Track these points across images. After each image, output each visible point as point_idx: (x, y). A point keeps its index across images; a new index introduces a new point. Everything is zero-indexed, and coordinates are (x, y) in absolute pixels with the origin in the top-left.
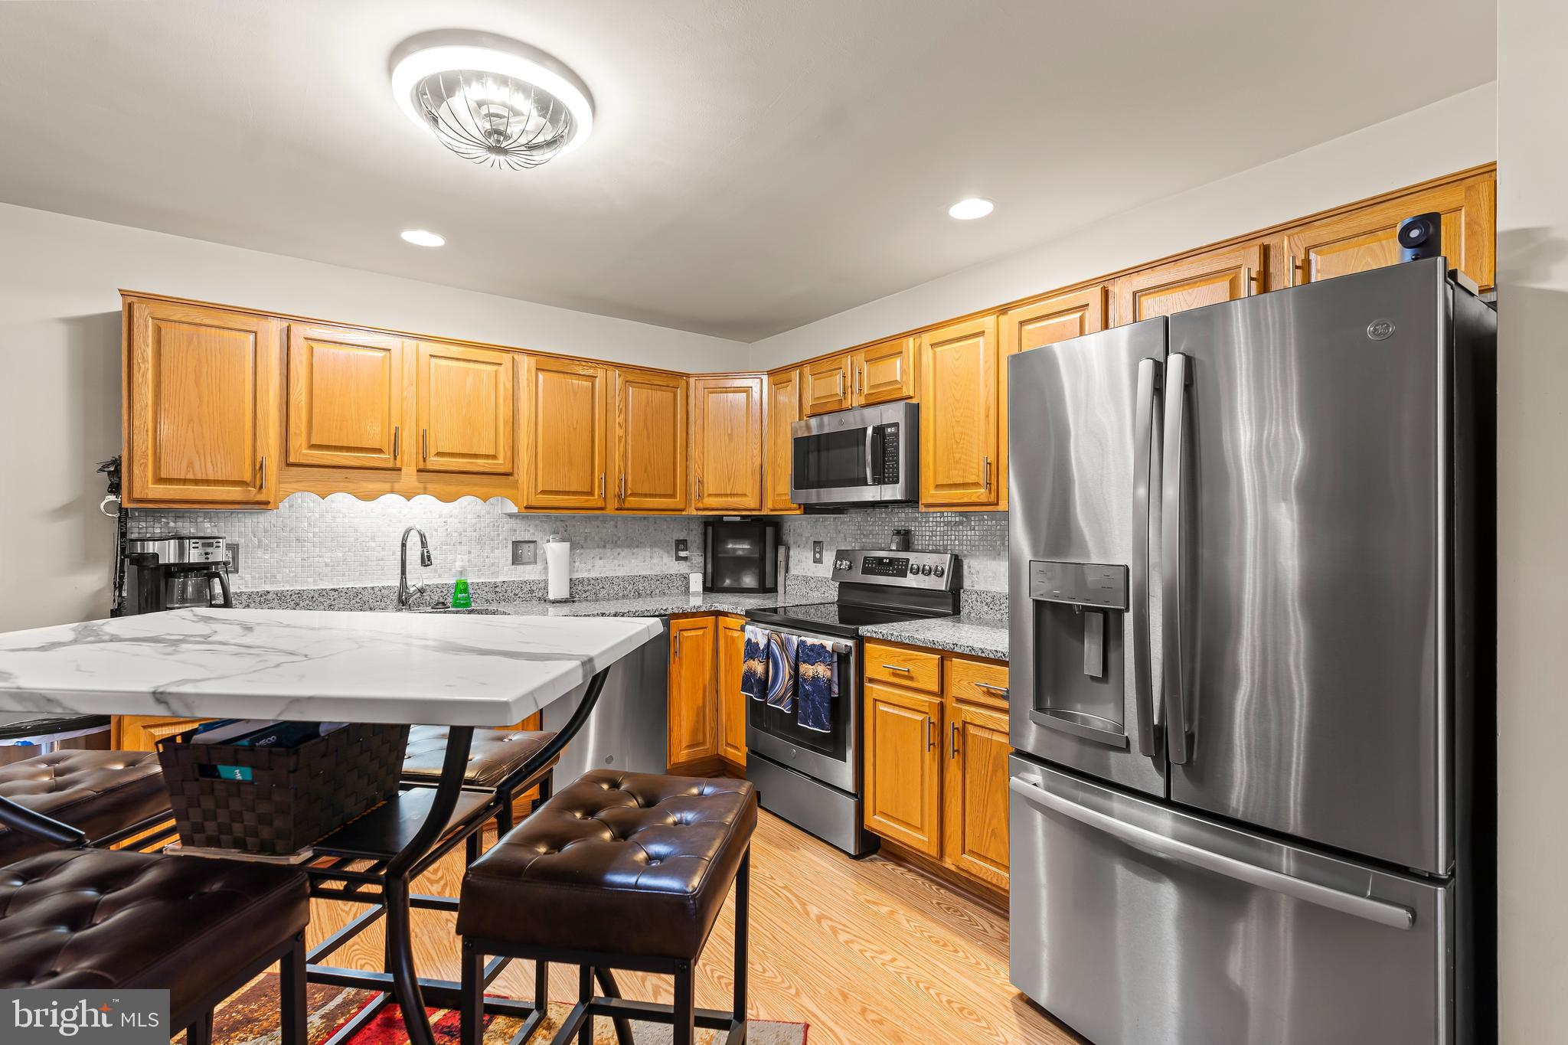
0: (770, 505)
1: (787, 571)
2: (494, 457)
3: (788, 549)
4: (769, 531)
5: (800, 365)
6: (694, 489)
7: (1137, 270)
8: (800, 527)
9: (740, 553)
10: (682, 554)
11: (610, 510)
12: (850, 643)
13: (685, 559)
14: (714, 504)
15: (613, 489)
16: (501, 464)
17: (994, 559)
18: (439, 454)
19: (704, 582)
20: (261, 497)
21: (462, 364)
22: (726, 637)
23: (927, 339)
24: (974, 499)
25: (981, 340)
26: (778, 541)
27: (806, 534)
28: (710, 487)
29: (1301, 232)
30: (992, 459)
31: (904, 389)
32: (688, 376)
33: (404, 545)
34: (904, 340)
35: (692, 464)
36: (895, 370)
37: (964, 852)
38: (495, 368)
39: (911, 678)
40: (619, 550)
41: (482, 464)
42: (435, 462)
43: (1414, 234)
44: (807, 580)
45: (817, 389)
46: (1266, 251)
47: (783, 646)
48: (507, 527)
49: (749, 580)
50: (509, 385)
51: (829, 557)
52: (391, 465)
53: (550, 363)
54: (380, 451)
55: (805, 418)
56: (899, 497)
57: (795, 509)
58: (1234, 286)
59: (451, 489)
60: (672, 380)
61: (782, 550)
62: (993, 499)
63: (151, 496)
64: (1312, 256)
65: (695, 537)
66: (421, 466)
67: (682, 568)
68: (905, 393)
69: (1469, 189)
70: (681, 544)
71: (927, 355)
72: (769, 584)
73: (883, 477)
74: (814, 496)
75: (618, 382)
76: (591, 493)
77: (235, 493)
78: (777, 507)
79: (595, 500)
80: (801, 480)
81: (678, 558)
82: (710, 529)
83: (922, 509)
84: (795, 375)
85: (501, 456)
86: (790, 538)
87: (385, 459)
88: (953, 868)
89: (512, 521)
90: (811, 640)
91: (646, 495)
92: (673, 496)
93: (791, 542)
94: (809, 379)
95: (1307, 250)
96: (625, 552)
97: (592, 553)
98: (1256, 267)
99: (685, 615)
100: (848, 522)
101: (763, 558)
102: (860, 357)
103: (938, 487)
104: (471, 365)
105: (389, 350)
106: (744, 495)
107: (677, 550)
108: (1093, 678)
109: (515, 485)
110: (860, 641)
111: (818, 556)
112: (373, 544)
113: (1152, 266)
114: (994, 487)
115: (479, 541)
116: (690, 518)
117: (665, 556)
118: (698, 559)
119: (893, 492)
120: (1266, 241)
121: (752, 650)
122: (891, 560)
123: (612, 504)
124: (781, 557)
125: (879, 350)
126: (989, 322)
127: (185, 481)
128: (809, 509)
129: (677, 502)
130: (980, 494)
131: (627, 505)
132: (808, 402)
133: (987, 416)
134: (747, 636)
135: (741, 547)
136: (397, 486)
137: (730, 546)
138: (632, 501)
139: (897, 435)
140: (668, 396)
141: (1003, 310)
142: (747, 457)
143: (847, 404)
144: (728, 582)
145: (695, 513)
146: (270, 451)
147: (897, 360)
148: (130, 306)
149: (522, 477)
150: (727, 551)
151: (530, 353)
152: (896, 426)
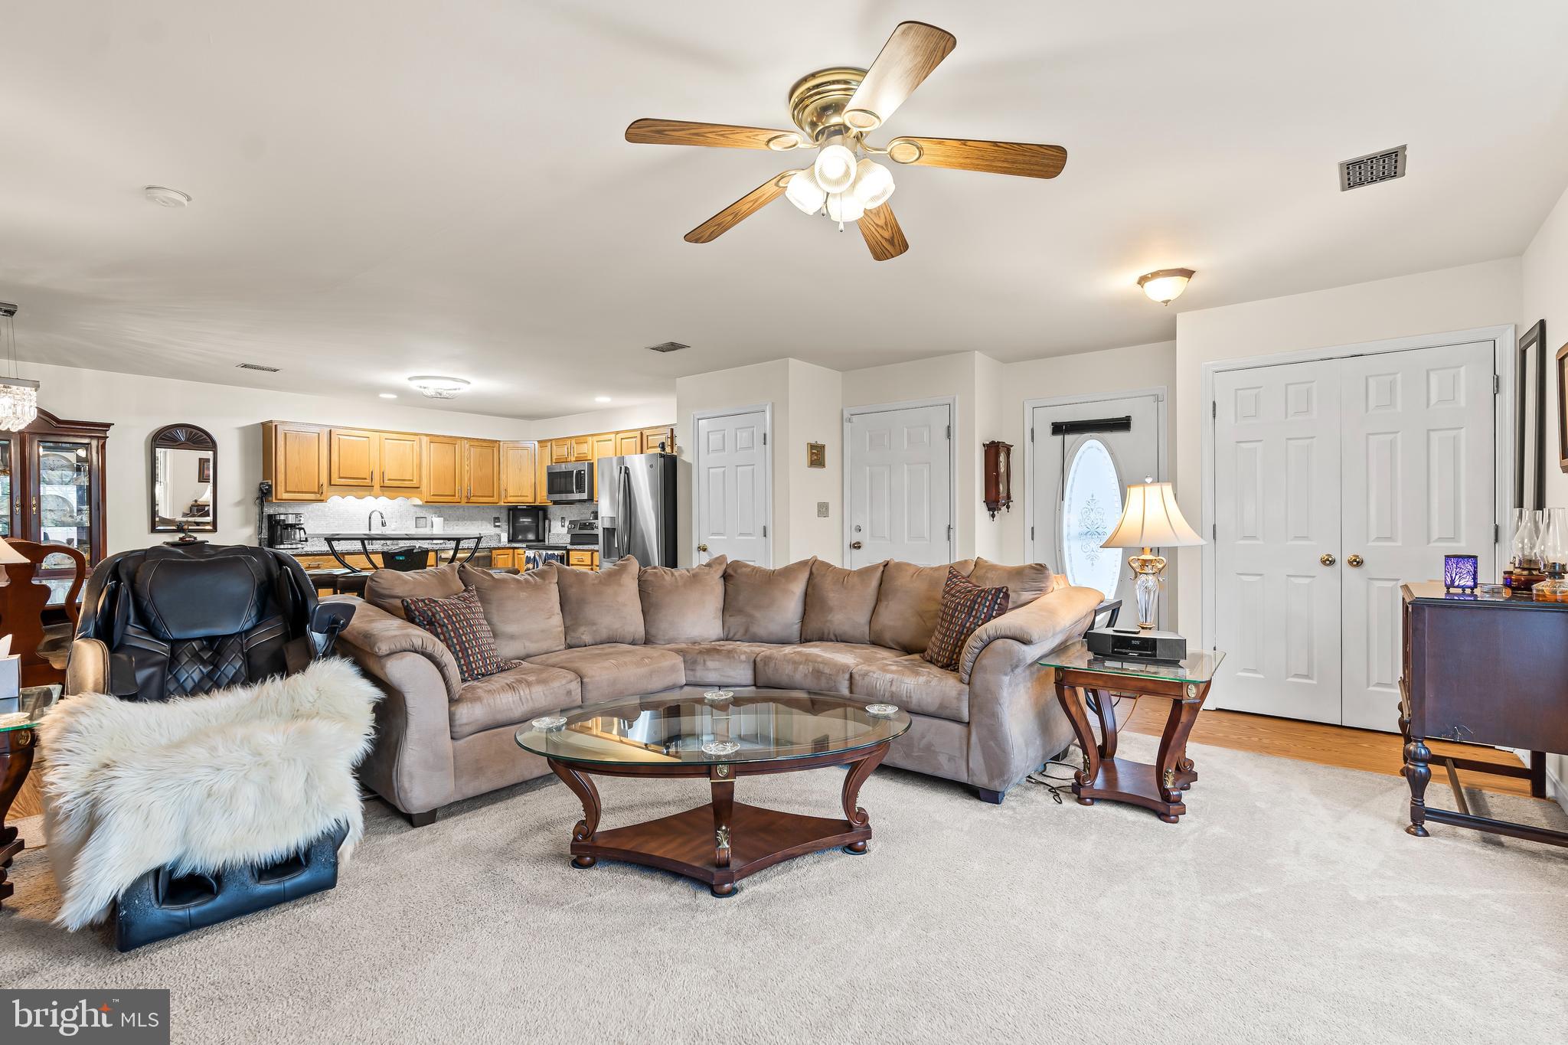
0: (539, 501)
1: (550, 531)
2: (412, 480)
3: (550, 521)
4: (541, 513)
5: (551, 440)
6: (503, 493)
8: (555, 511)
9: (526, 523)
10: (497, 524)
11: (463, 503)
12: (564, 552)
13: (499, 526)
14: (512, 500)
15: (465, 494)
16: (415, 483)
18: (389, 480)
19: (508, 538)
20: (322, 498)
21: (398, 442)
22: (518, 558)
23: (595, 438)
25: (610, 442)
26: (545, 517)
27: (558, 514)
28: (511, 492)
31: (588, 456)
32: (499, 442)
33: (370, 518)
34: (590, 437)
35: (502, 482)
36: (584, 449)
38: (412, 442)
39: (583, 561)
40: (466, 522)
41: (407, 484)
42: (387, 483)
43: (662, 446)
44: (558, 535)
45: (556, 452)
47: (540, 556)
48: (413, 511)
49: (531, 536)
50: (418, 450)
51: (567, 523)
52: (370, 485)
53: (434, 439)
54: (365, 479)
55: (553, 464)
56: (586, 498)
57: (550, 503)
59: (393, 494)
60: (493, 444)
61: (547, 522)
63: (284, 498)
65: (504, 516)
66: (382, 485)
67: (497, 531)
68: (588, 458)
70: (497, 519)
71: (596, 444)
72: (541, 538)
73: (580, 489)
74: (557, 497)
75: (467, 446)
76: (454, 496)
77: (312, 496)
78: (542, 502)
79: (456, 499)
80: (551, 490)
81: (496, 526)
82: (511, 512)
83: (595, 503)
84: (549, 444)
85: (415, 480)
86: (550, 516)
87: (368, 482)
89: (415, 508)
90: (550, 552)
91: (479, 496)
92: (493, 496)
93: (551, 518)
94: (554, 447)
96: (468, 523)
97: (453, 523)
99: (499, 548)
100: (575, 508)
101: (537, 526)
102: (573, 441)
104: (401, 443)
105: (369, 437)
106: (527, 496)
107: (495, 522)
109: (421, 493)
110: (568, 551)
111: (562, 522)
112: (355, 518)
115: (401, 517)
116: (501, 507)
117: (488, 525)
118: (505, 526)
119: (585, 496)
121: (528, 560)
122: (589, 523)
123: (464, 500)
124: (547, 525)
125: (580, 440)
126: (612, 436)
127: (295, 492)
128: (555, 503)
129: (495, 499)
131: (471, 501)
132: (554, 457)
134: (526, 555)
135: (526, 521)
136: (372, 493)
137: (521, 520)
138: (473, 499)
139: (584, 474)
140: (490, 451)
141: (617, 433)
142: (528, 480)
143: (569, 460)
144: (520, 537)
145: (503, 504)
146: (324, 479)
147: (586, 445)
148: (276, 426)
149: (424, 488)
150: (520, 522)
151: (427, 435)
152: (584, 471)
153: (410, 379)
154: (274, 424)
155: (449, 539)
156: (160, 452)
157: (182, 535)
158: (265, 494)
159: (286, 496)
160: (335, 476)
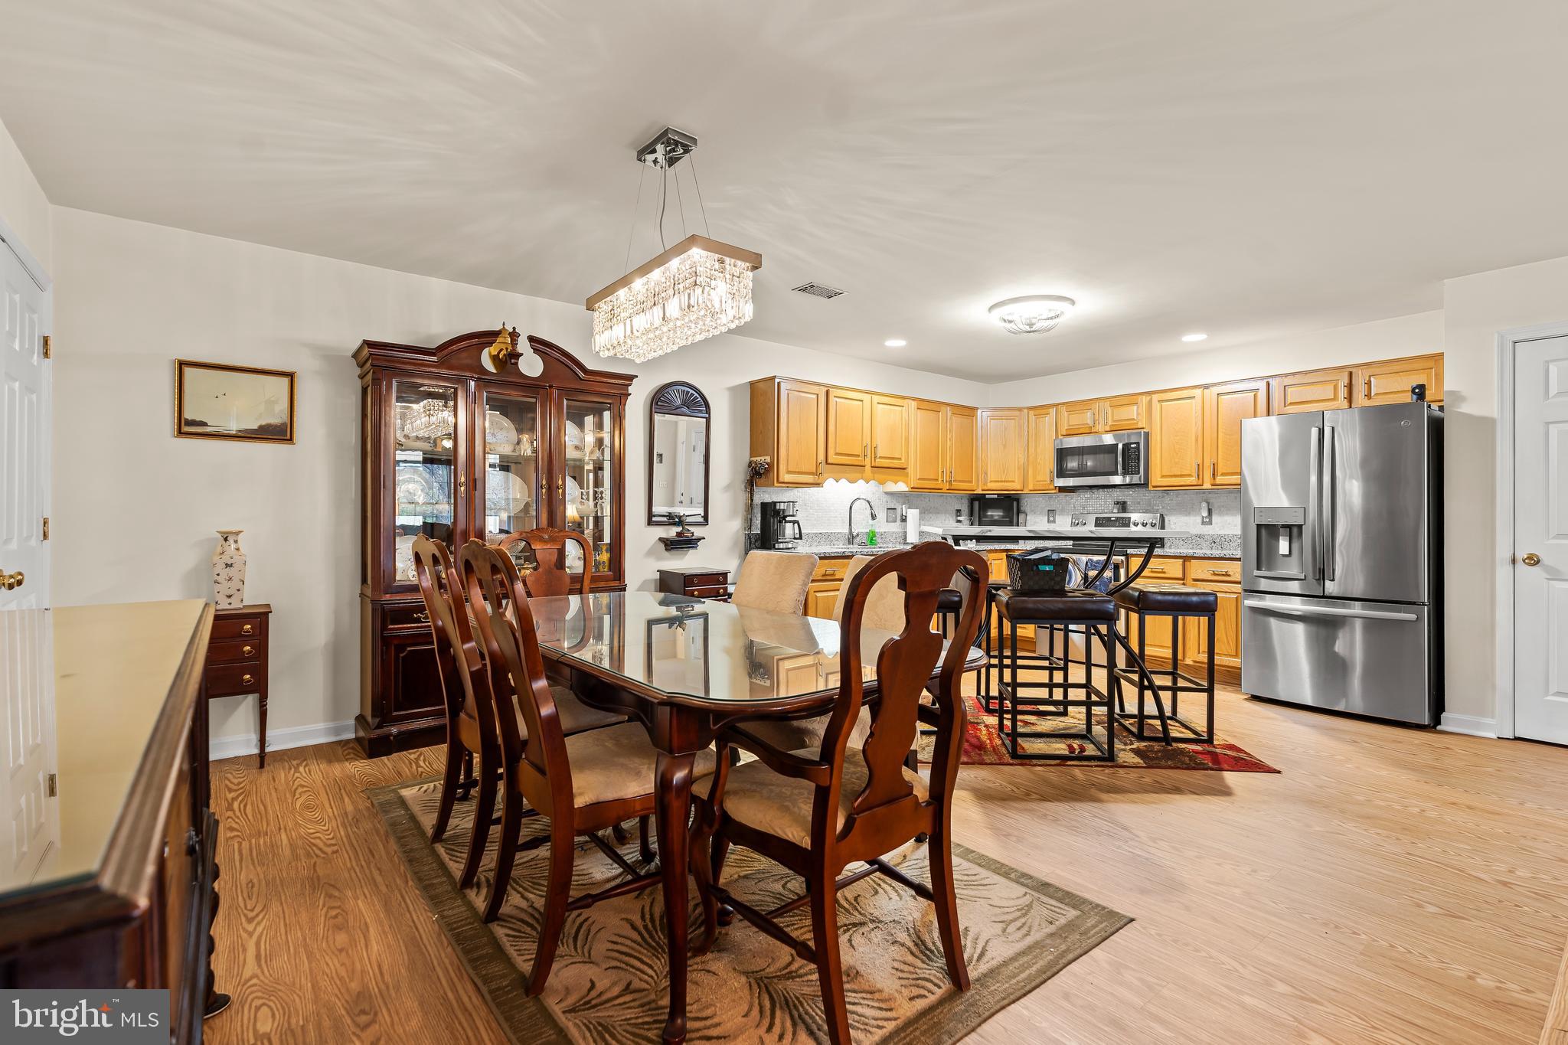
2: (900, 459)
4: (1014, 504)
5: (1057, 405)
6: (982, 477)
7: (1286, 375)
8: (1036, 501)
9: (996, 518)
11: (943, 490)
12: (1123, 558)
13: (962, 521)
14: (994, 487)
15: (947, 478)
17: (1186, 515)
21: (889, 407)
23: (1155, 397)
24: (1188, 483)
25: (1193, 400)
27: (1046, 506)
28: (991, 476)
29: (1366, 369)
30: (1200, 462)
31: (1139, 423)
32: (977, 409)
33: (851, 508)
34: (1140, 397)
35: (980, 463)
36: (1132, 412)
37: (1199, 653)
38: (900, 408)
39: (1164, 573)
40: (931, 515)
42: (879, 462)
43: (1417, 391)
45: (1069, 421)
46: (1351, 374)
48: (885, 499)
52: (861, 464)
53: (922, 404)
54: (859, 456)
55: (1060, 437)
56: (1134, 482)
57: (1052, 490)
58: (1335, 388)
59: (882, 477)
60: (965, 410)
61: (1022, 516)
62: (1200, 482)
63: (786, 481)
64: (1372, 379)
65: (968, 507)
66: (872, 464)
68: (1140, 426)
69: (1436, 360)
70: (960, 512)
71: (1156, 406)
73: (1128, 471)
74: (1069, 482)
75: (950, 414)
76: (937, 480)
77: (810, 479)
78: (1036, 488)
79: (940, 484)
80: (1061, 473)
81: (958, 521)
82: (976, 504)
83: (1150, 488)
84: (1053, 411)
87: (860, 460)
88: (1191, 663)
91: (960, 481)
92: (971, 482)
93: (1028, 511)
94: (1064, 414)
95: (1370, 377)
98: (1346, 381)
101: (1011, 521)
102: (1107, 404)
103: (1163, 477)
104: (892, 407)
105: (862, 401)
106: (1013, 481)
107: (957, 516)
108: (1284, 556)
109: (907, 475)
110: (1127, 556)
111: (1051, 519)
112: (832, 508)
113: (1294, 374)
114: (1201, 476)
116: (965, 496)
117: (952, 519)
119: (1136, 479)
120: (1351, 370)
122: (1117, 518)
123: (946, 486)
124: (1021, 520)
125: (1120, 401)
126: (1198, 392)
127: (796, 473)
128: (1063, 490)
129: (973, 485)
130: (1193, 480)
131: (952, 487)
132: (1065, 428)
133: (1197, 440)
135: (997, 514)
136: (862, 475)
137: (989, 513)
138: (955, 485)
139: (1138, 448)
140: (962, 420)
141: (1206, 387)
142: (1017, 459)
143: (1096, 430)
145: (971, 492)
146: (821, 457)
147: (1135, 407)
148: (779, 383)
149: (910, 470)
150: (986, 516)
151: (914, 399)
152: (1138, 444)
154: (777, 381)
156: (657, 417)
157: (679, 529)
158: (757, 475)
159: (787, 478)
160: (831, 452)
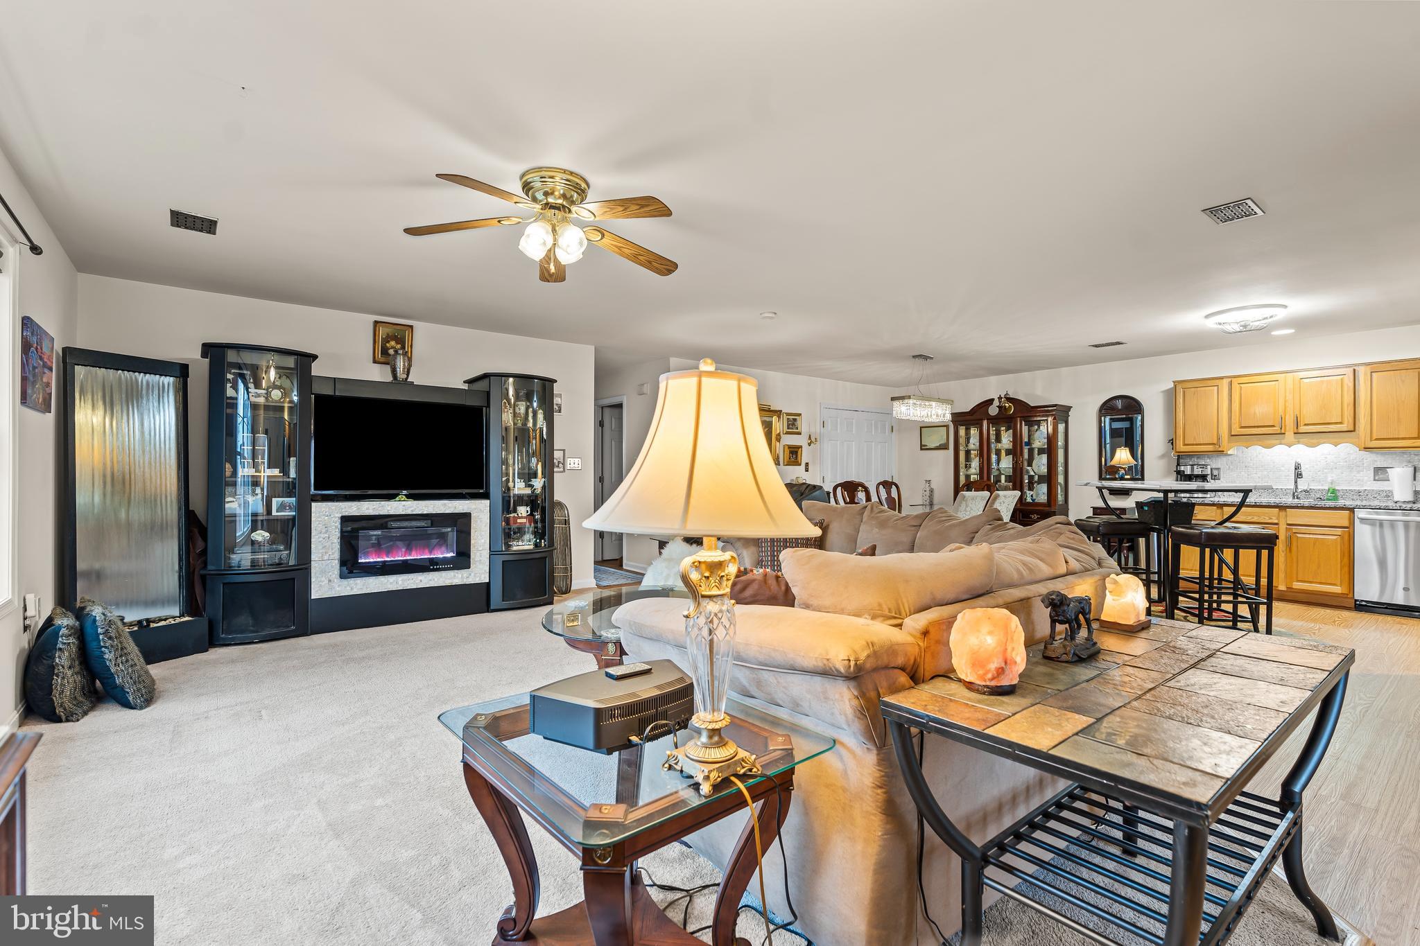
2: (1341, 423)
16: (1347, 426)
18: (1306, 425)
20: (1221, 449)
21: (1319, 379)
41: (1334, 427)
42: (1304, 428)
50: (1351, 384)
52: (1279, 432)
53: (1382, 367)
54: (1273, 426)
59: (1315, 441)
63: (1185, 450)
77: (1211, 448)
85: (1347, 422)
87: (1276, 429)
109: (1357, 437)
127: (1193, 445)
136: (1283, 441)
148: (1176, 385)
153: (1207, 317)
155: (1236, 491)
160: (1236, 424)
